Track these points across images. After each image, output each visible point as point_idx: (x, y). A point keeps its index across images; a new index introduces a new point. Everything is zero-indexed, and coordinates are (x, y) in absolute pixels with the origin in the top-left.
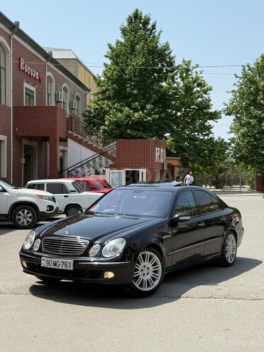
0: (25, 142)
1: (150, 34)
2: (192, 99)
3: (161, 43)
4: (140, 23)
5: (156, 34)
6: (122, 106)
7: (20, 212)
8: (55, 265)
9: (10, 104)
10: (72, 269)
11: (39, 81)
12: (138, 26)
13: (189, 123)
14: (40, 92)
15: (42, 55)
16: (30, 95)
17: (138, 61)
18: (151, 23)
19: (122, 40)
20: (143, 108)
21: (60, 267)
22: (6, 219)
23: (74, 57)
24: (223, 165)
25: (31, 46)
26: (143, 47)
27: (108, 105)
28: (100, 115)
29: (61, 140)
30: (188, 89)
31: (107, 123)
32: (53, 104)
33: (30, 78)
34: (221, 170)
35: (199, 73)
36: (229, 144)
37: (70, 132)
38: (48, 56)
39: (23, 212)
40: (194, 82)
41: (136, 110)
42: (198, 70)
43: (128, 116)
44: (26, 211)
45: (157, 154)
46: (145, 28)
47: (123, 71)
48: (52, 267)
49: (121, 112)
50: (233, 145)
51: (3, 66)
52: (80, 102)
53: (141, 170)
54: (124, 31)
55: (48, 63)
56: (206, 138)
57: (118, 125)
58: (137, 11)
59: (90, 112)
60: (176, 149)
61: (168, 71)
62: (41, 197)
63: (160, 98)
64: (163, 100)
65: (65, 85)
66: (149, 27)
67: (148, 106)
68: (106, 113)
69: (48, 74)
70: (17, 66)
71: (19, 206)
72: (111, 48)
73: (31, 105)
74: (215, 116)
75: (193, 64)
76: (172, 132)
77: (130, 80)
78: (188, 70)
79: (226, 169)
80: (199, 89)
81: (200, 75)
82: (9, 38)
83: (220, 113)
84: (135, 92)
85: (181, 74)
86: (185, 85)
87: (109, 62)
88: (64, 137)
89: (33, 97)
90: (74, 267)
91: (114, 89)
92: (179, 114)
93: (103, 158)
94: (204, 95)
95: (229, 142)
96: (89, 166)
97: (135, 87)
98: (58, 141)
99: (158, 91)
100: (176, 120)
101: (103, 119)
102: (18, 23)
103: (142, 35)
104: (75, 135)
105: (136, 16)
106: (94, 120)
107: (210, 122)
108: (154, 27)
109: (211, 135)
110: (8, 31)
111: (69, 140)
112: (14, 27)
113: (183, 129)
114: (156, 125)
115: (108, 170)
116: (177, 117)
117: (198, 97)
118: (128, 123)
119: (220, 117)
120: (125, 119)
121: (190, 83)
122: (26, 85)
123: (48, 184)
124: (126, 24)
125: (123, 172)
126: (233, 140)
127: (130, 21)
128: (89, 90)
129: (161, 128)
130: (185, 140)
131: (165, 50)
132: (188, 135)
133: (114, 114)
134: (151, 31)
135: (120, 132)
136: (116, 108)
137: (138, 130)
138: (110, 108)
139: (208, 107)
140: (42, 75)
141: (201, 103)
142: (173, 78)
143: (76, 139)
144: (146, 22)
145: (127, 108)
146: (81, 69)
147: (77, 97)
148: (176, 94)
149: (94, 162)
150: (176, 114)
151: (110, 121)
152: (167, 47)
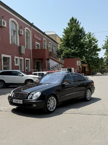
0: (36, 60)
1: (77, 24)
2: (92, 45)
3: (81, 27)
4: (74, 21)
5: (79, 24)
6: (68, 48)
7: (28, 82)
8: (17, 102)
9: (31, 49)
10: (22, 103)
11: (41, 42)
12: (73, 22)
13: (90, 53)
14: (41, 45)
15: (42, 33)
16: (38, 46)
17: (73, 33)
18: (77, 21)
19: (68, 27)
20: (75, 48)
21: (18, 103)
22: (23, 84)
23: (55, 34)
24: (103, 66)
25: (38, 30)
26: (75, 29)
27: (64, 48)
28: (62, 51)
29: (47, 59)
30: (90, 41)
31: (63, 54)
32: (46, 48)
33: (38, 41)
34: (102, 68)
35: (94, 36)
36: (104, 59)
37: (50, 57)
38: (44, 33)
39: (29, 82)
40: (92, 39)
41: (73, 49)
42: (93, 35)
43: (70, 51)
44: (30, 82)
45: (77, 63)
46: (75, 23)
47: (68, 37)
48: (16, 102)
49: (68, 50)
50: (105, 59)
51: (29, 37)
52: (56, 47)
53: (72, 68)
54: (69, 24)
55: (44, 36)
56: (96, 57)
57: (67, 54)
58: (73, 17)
59: (58, 51)
60: (86, 61)
61: (83, 36)
62: (34, 77)
63: (80, 45)
64: (82, 46)
65: (50, 42)
66: (77, 22)
67: (76, 48)
68: (63, 50)
69: (44, 39)
70: (33, 37)
71: (28, 80)
72: (64, 30)
73: (38, 49)
74: (99, 50)
75: (92, 34)
76: (85, 56)
77: (71, 40)
78: (90, 35)
79: (105, 67)
80: (94, 41)
81: (94, 37)
82: (30, 28)
83: (101, 49)
84: (72, 43)
85: (88, 37)
86: (89, 41)
87: (64, 34)
88: (48, 58)
89: (39, 46)
90: (23, 103)
91: (66, 43)
92: (87, 50)
93: (60, 64)
94: (95, 43)
95: (103, 58)
96: (56, 67)
97: (72, 42)
98: (46, 60)
99: (80, 43)
100: (86, 52)
101: (62, 53)
102: (33, 23)
103: (74, 25)
104: (52, 58)
105: (73, 19)
106: (59, 53)
107: (98, 52)
108: (78, 22)
109: (98, 56)
110: (30, 26)
111: (50, 59)
112: (32, 25)
113: (89, 55)
114: (79, 54)
115: (61, 69)
116: (87, 51)
117: (93, 44)
118: (70, 54)
119: (101, 50)
120: (69, 52)
121: (90, 40)
122: (36, 43)
123: (39, 74)
124: (69, 22)
125: (67, 69)
126: (105, 57)
127: (71, 21)
128: (58, 44)
129: (81, 55)
130: (89, 58)
131: (82, 29)
132: (90, 57)
133: (66, 51)
134: (77, 23)
135: (68, 56)
136: (66, 49)
137: (74, 56)
138: (65, 49)
139: (97, 47)
140: (42, 39)
141: (94, 46)
142: (85, 38)
143: (52, 59)
144: (76, 21)
145: (70, 49)
146: (57, 38)
147: (54, 46)
148: (86, 43)
149: (58, 66)
150: (86, 50)
151: (64, 53)
152: (83, 28)
